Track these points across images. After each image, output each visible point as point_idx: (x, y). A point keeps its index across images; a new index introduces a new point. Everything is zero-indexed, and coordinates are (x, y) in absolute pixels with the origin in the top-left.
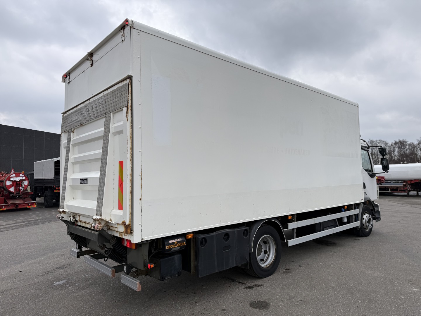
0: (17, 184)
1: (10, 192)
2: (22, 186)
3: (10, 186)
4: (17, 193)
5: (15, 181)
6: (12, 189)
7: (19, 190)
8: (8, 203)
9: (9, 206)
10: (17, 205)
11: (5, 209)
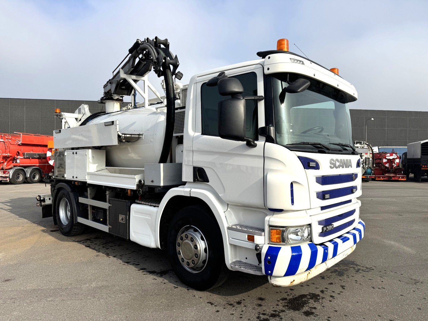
0: (391, 161)
1: (386, 167)
2: (394, 163)
3: (386, 163)
4: (391, 168)
5: (389, 159)
6: (387, 165)
7: (393, 166)
8: (384, 175)
9: (385, 177)
10: (391, 177)
11: (383, 179)
